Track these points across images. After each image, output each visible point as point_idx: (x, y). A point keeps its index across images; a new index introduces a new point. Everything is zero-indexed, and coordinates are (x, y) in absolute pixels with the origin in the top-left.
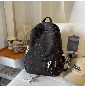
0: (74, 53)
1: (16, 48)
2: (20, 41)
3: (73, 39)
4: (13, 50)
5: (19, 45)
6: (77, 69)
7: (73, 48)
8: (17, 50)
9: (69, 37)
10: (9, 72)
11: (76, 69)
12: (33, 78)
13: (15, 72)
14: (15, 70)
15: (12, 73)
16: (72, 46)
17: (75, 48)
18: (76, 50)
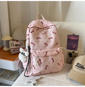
0: (73, 52)
1: (13, 49)
2: (17, 41)
3: (73, 38)
4: (9, 51)
5: (16, 45)
6: (81, 67)
7: (73, 47)
8: (14, 51)
9: (69, 36)
10: (5, 75)
11: (79, 67)
12: (37, 80)
13: (12, 75)
14: (11, 73)
15: (9, 76)
16: (72, 45)
17: (75, 47)
18: (75, 49)
